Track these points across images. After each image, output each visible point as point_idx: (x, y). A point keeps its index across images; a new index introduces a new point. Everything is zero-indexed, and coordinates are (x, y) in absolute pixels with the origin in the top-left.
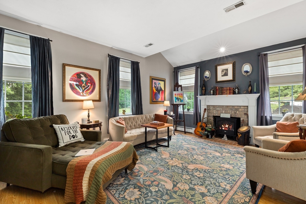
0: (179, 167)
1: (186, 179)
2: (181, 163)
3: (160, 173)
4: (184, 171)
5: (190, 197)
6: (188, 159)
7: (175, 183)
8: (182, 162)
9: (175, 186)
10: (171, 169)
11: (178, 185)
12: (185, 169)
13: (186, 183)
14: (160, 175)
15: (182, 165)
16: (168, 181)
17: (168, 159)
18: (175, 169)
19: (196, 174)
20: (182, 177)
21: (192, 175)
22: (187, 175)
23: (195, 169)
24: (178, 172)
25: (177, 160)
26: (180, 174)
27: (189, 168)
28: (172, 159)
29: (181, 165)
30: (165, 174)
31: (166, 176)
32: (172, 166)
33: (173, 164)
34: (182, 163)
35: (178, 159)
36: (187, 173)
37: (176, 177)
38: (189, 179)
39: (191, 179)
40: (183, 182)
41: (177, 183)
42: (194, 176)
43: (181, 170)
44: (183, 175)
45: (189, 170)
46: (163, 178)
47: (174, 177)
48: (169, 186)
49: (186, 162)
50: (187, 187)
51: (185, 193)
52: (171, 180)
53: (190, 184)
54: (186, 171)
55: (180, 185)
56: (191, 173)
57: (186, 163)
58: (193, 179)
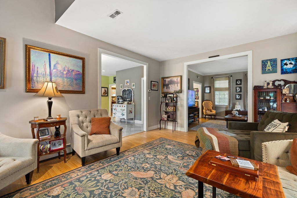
0: (164, 173)
1: (158, 161)
2: (162, 179)
3: (181, 165)
4: (159, 168)
5: (157, 153)
6: (151, 188)
7: (166, 158)
8: (160, 180)
9: (167, 157)
10: (172, 170)
11: (164, 157)
12: (158, 171)
13: (159, 159)
14: (180, 164)
15: (160, 176)
16: (172, 160)
17: (181, 186)
18: (168, 170)
19: (148, 166)
20: (161, 163)
21: (152, 165)
22: (156, 165)
23: (147, 171)
24: (165, 167)
25: (168, 186)
26: (163, 165)
27: (153, 172)
28: (175, 186)
29: (163, 175)
30: (177, 165)
31: (174, 163)
32: (172, 173)
33: (172, 177)
34: (160, 178)
35: (166, 187)
36: (156, 166)
37: (167, 163)
38: (155, 161)
39: (154, 162)
40: (160, 160)
41: (165, 158)
42: (151, 163)
43: (162, 169)
44: (160, 164)
45: (153, 170)
46: (177, 161)
47: (168, 163)
48: (170, 157)
49: (155, 181)
50: (158, 157)
51: (159, 154)
52: (170, 160)
53: (156, 158)
54: (157, 168)
55: (163, 157)
56: (153, 166)
57: (155, 179)
58: (153, 162)
